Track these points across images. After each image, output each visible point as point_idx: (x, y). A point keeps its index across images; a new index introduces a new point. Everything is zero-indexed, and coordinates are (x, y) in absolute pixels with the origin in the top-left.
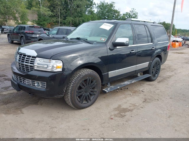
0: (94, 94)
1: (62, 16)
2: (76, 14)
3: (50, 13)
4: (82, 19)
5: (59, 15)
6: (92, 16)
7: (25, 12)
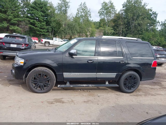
0: (48, 86)
1: (123, 34)
2: (136, 31)
3: (113, 31)
4: (142, 36)
5: (120, 33)
6: (154, 34)
7: (93, 31)
